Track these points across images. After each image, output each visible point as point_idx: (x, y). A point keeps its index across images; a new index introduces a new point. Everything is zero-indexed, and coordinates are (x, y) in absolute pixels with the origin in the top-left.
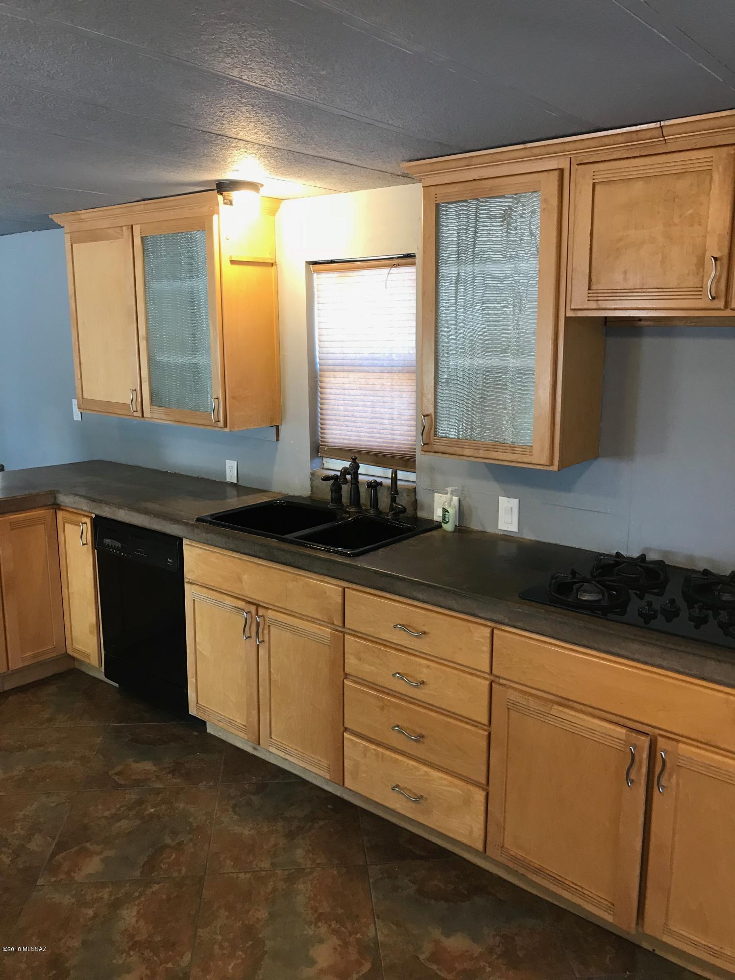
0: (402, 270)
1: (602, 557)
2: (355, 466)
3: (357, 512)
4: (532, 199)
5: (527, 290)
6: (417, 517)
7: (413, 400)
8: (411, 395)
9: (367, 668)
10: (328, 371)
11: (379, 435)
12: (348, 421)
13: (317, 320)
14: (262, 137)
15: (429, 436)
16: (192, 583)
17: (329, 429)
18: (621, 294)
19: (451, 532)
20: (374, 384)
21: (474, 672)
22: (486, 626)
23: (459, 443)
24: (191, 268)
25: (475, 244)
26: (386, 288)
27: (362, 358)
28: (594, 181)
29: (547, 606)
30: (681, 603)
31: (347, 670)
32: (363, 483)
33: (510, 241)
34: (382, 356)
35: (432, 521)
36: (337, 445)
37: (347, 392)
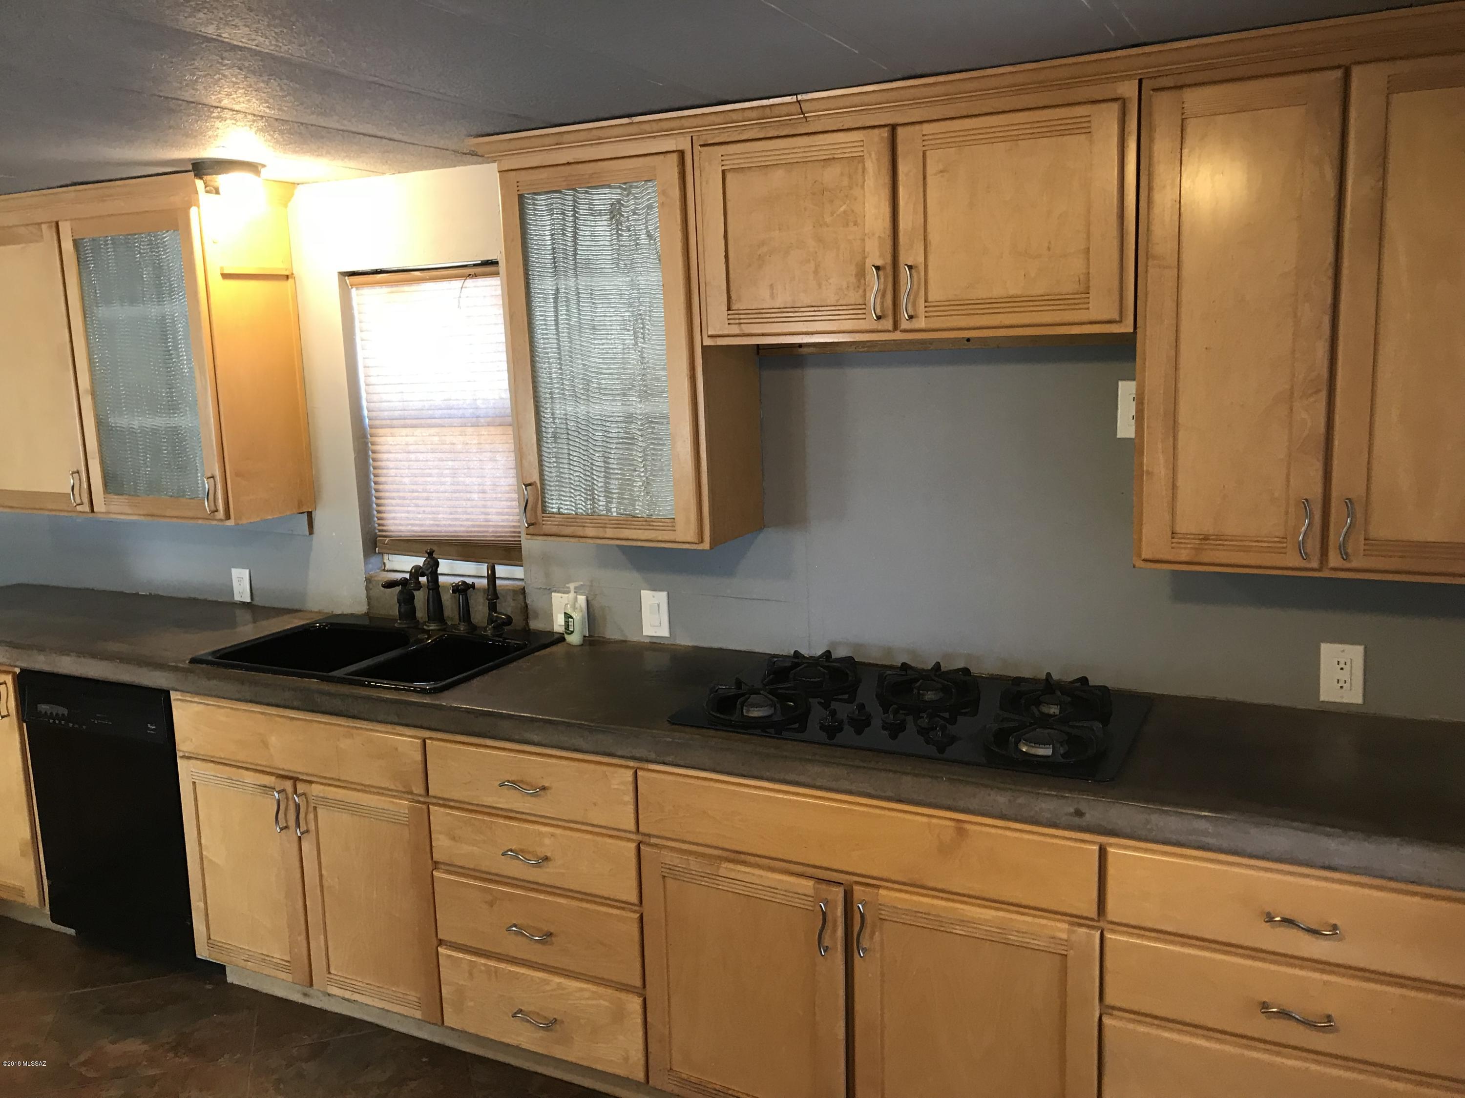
0: (480, 282)
1: (775, 660)
2: (432, 563)
3: (439, 630)
4: (647, 189)
5: (650, 312)
6: (530, 629)
7: (512, 464)
8: (508, 457)
9: (466, 848)
10: (382, 427)
11: (465, 516)
12: (417, 499)
13: (360, 355)
14: (256, 105)
15: (536, 512)
16: (189, 758)
17: (390, 512)
18: (768, 315)
19: (577, 646)
20: (454, 444)
21: (615, 833)
22: (627, 767)
23: (578, 520)
24: (159, 286)
25: (576, 249)
26: (459, 307)
27: (433, 407)
28: (724, 168)
29: (704, 730)
30: (874, 708)
31: (436, 857)
32: (445, 587)
33: (622, 246)
34: (461, 402)
35: (552, 633)
36: (402, 534)
37: (412, 456)
